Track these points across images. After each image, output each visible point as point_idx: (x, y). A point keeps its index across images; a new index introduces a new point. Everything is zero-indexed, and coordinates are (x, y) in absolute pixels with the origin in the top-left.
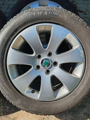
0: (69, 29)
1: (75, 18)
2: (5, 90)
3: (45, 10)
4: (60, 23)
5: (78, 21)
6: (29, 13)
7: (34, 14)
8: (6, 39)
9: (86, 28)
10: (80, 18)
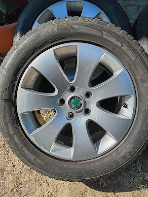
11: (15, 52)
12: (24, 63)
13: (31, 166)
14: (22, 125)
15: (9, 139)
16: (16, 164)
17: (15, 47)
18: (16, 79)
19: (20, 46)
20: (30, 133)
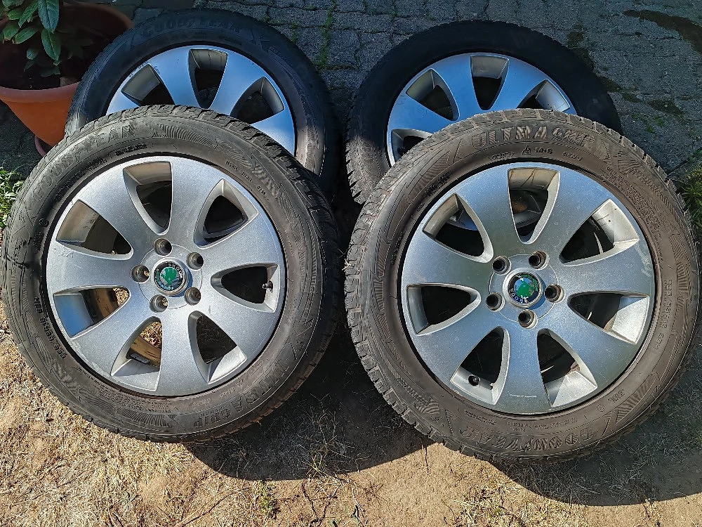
0: (612, 186)
1: (632, 155)
2: (390, 367)
3: (542, 122)
4: (582, 167)
5: (642, 163)
6: (489, 129)
7: (507, 131)
8: (411, 203)
9: (663, 186)
10: (645, 155)
11: (46, 169)
12: (64, 193)
13: (70, 405)
14: (56, 317)
15: (26, 344)
16: (55, 415)
17: (47, 161)
18: (45, 223)
19: (56, 159)
20: (72, 336)
